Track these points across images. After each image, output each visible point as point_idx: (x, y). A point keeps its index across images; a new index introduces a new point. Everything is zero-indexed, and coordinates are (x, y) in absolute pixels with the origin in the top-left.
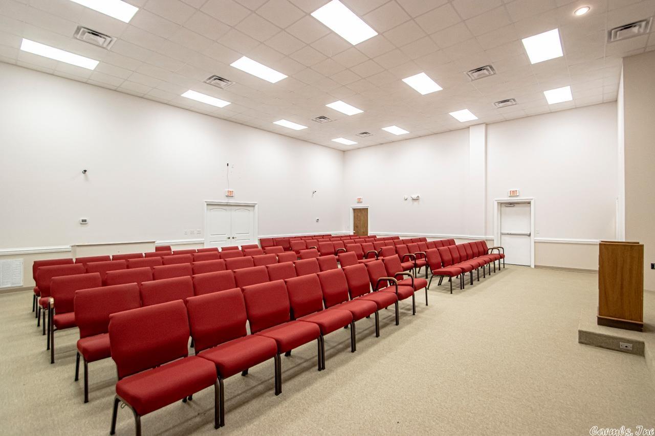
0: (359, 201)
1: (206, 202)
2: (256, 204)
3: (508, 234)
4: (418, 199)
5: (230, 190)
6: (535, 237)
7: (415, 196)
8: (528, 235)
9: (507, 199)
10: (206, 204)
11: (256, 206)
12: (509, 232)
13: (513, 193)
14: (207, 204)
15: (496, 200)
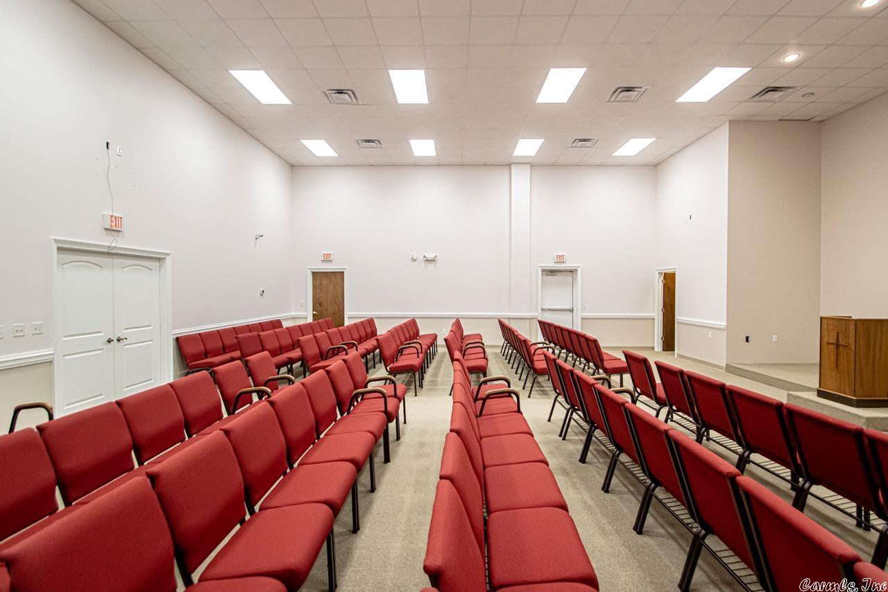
0: (327, 259)
1: (56, 241)
2: (168, 254)
3: (550, 310)
4: (434, 261)
5: (115, 214)
6: (582, 312)
7: (430, 256)
8: (570, 311)
9: (552, 265)
10: (55, 246)
11: (168, 259)
12: (552, 307)
13: (561, 259)
14: (59, 249)
15: (540, 267)
